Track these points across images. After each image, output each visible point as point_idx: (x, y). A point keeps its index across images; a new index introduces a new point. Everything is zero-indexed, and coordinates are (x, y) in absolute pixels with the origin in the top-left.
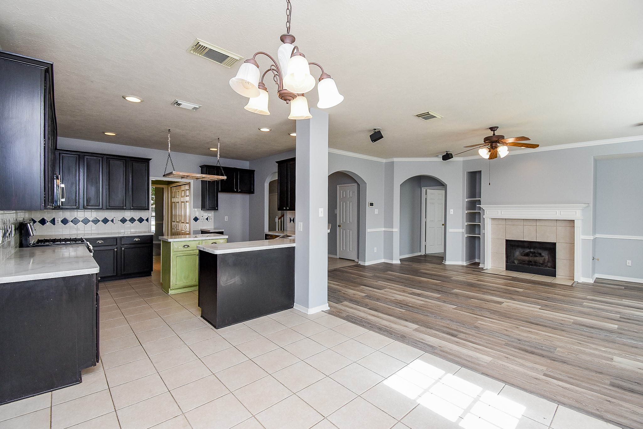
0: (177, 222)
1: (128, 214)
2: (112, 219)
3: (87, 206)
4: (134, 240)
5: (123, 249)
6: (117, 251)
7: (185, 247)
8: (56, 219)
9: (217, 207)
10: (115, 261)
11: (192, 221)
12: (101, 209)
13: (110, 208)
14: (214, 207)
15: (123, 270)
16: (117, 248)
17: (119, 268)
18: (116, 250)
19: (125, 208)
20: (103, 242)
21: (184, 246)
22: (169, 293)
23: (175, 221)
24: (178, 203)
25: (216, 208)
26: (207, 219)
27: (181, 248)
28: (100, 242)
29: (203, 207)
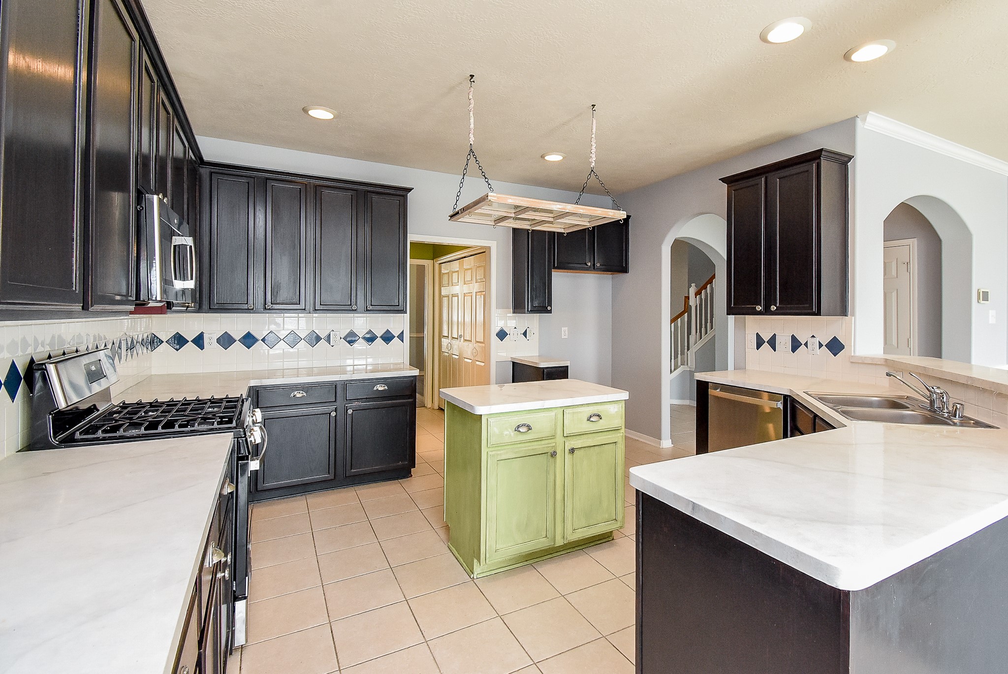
0: (453, 338)
1: (361, 323)
2: (327, 333)
3: (272, 304)
4: (375, 389)
5: (350, 412)
6: (336, 416)
7: (521, 429)
8: (206, 336)
9: (550, 304)
10: (332, 443)
11: (494, 339)
12: (303, 311)
13: (322, 307)
14: (544, 307)
15: (348, 467)
16: (336, 411)
17: (339, 462)
18: (333, 414)
19: (354, 307)
20: (305, 394)
21: (518, 427)
22: (475, 573)
23: (448, 337)
24: (456, 296)
25: (549, 308)
26: (525, 334)
27: (509, 434)
28: (298, 396)
29: (518, 307)
